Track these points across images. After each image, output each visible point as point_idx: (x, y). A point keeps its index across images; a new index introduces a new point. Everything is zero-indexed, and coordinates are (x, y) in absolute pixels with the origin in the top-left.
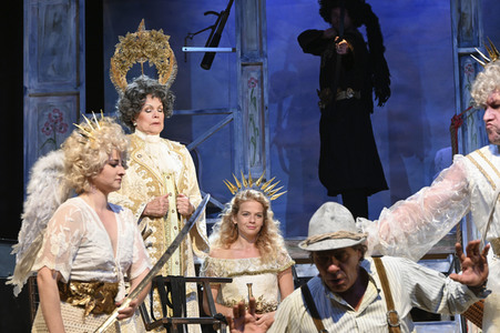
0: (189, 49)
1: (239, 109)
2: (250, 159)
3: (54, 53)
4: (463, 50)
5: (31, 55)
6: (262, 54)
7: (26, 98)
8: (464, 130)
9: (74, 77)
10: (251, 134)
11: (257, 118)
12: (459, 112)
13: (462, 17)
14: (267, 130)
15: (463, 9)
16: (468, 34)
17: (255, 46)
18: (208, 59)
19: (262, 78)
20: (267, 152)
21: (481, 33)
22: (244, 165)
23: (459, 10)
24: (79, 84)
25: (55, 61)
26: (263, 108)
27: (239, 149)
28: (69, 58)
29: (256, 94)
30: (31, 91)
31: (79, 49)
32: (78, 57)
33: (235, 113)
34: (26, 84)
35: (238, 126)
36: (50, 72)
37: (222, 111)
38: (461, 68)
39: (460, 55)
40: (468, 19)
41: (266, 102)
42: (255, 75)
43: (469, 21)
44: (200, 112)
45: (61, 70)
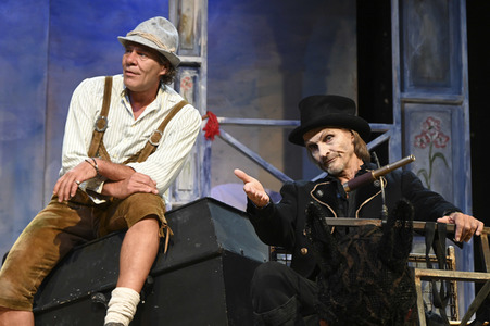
13: (181, 19)
15: (184, 11)
16: (188, 41)
21: (203, 41)
23: (179, 11)
40: (190, 23)
43: (190, 25)
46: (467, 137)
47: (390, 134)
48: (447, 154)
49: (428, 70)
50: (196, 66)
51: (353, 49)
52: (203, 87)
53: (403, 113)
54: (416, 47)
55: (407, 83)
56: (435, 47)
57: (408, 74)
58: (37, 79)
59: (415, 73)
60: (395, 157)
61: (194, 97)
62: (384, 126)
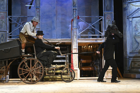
0: (27, 5)
1: (35, 16)
3: (2, 5)
4: (74, 8)
6: (40, 7)
8: (73, 22)
9: (6, 9)
12: (73, 18)
13: (74, 2)
14: (40, 20)
16: (75, 5)
17: (38, 6)
18: (30, 7)
20: (40, 24)
21: (77, 5)
24: (7, 11)
26: (39, 16)
28: (5, 6)
29: (38, 14)
31: (7, 4)
32: (7, 6)
37: (32, 17)
38: (73, 11)
39: (73, 9)
41: (40, 15)
42: (38, 11)
43: (75, 3)
44: (28, 16)
45: (3, 8)
46: (113, 18)
47: (103, 18)
48: (111, 20)
49: (108, 8)
50: (76, 9)
51: (98, 2)
52: (77, 12)
53: (104, 14)
54: (106, 5)
56: (109, 5)
57: (105, 9)
58: (54, 8)
59: (106, 9)
60: (103, 21)
61: (76, 13)
62: (102, 17)
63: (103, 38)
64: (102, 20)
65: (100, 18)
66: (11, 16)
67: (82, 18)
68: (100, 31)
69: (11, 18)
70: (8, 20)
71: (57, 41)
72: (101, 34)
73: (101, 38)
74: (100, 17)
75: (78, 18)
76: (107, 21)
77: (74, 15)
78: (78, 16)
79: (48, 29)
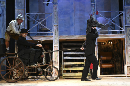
0: (44, 2)
1: (53, 13)
2: (55, 22)
3: (20, 2)
4: (92, 3)
5: (16, 3)
6: (57, 3)
7: (15, 10)
9: (24, 7)
10: (55, 17)
11: (56, 15)
12: (91, 14)
14: (58, 17)
17: (56, 2)
18: (48, 4)
19: (57, 7)
20: (58, 20)
22: (54, 23)
24: (25, 8)
25: (20, 4)
26: (57, 13)
27: (53, 20)
28: (23, 3)
29: (56, 10)
30: (16, 9)
31: (25, 2)
32: (24, 3)
33: (52, 13)
34: (15, 8)
35: (53, 16)
36: (20, 6)
37: (50, 13)
38: (92, 6)
39: (92, 4)
41: (58, 12)
42: (56, 7)
44: (46, 13)
45: (21, 5)
49: (129, 2)
50: (95, 4)
52: (96, 7)
53: (125, 9)
55: (125, 4)
57: (125, 3)
58: (72, 4)
59: (127, 3)
60: (124, 16)
61: (95, 9)
62: (122, 11)
63: (124, 33)
64: (122, 14)
65: (120, 13)
66: (29, 13)
67: (101, 13)
68: (121, 26)
69: (29, 15)
70: (26, 17)
71: (76, 37)
72: (121, 29)
73: (122, 33)
74: (120, 11)
75: (97, 13)
76: (127, 15)
77: (93, 11)
78: (97, 11)
79: (66, 25)
